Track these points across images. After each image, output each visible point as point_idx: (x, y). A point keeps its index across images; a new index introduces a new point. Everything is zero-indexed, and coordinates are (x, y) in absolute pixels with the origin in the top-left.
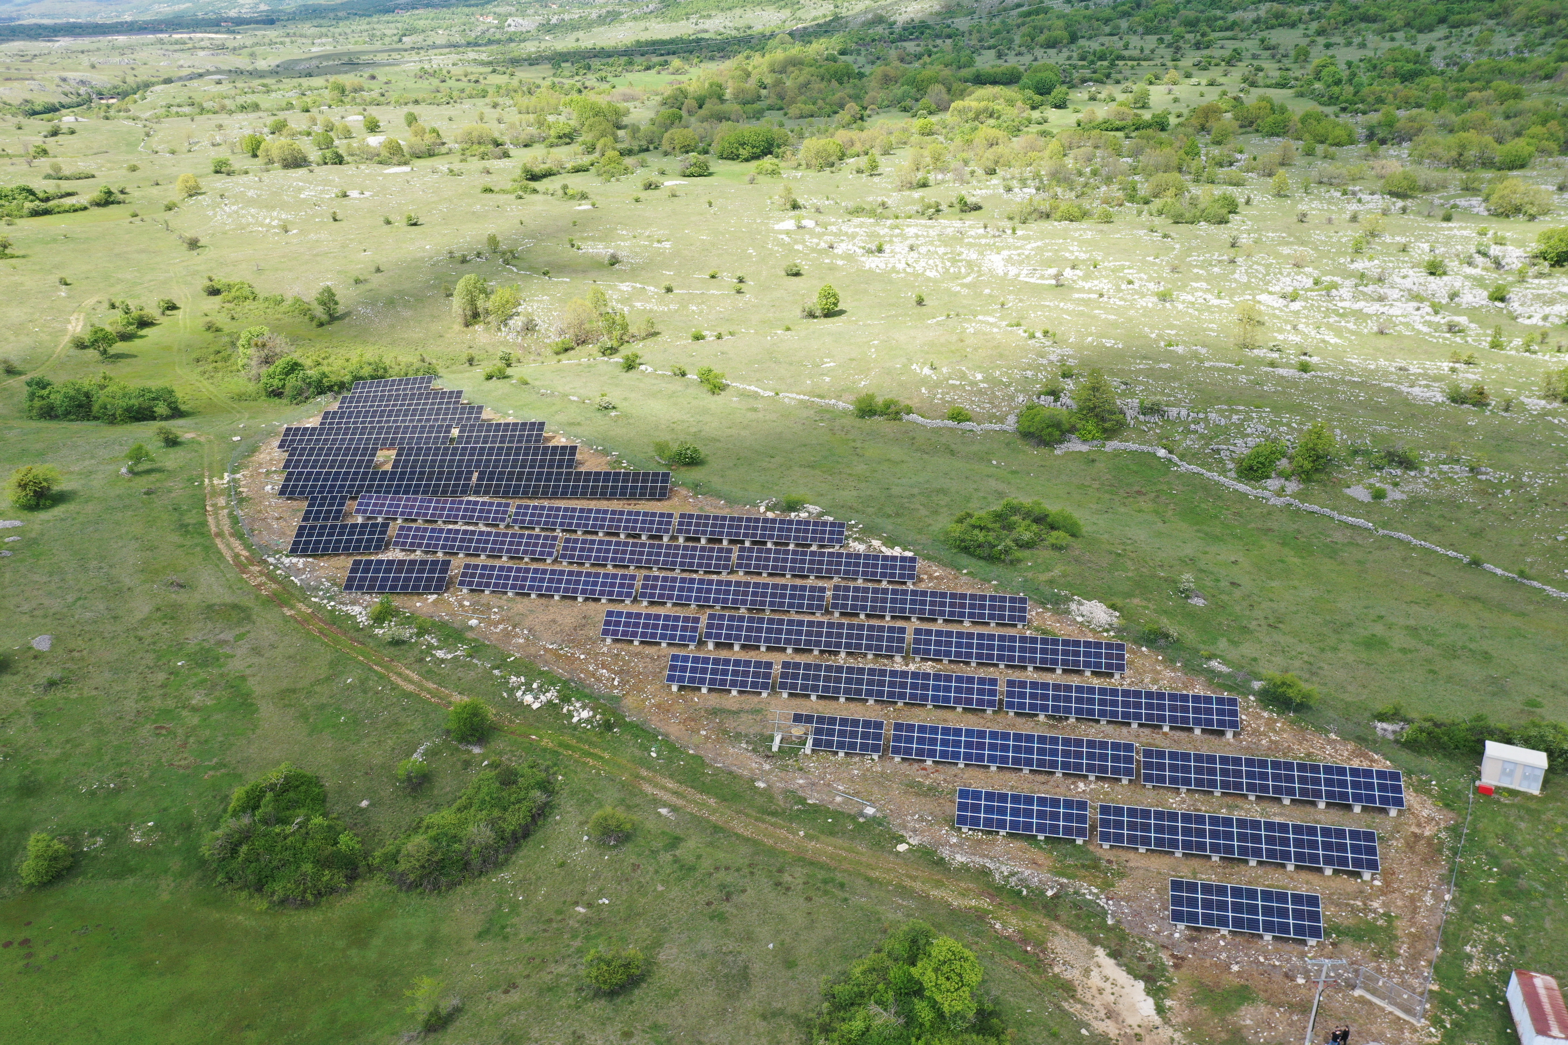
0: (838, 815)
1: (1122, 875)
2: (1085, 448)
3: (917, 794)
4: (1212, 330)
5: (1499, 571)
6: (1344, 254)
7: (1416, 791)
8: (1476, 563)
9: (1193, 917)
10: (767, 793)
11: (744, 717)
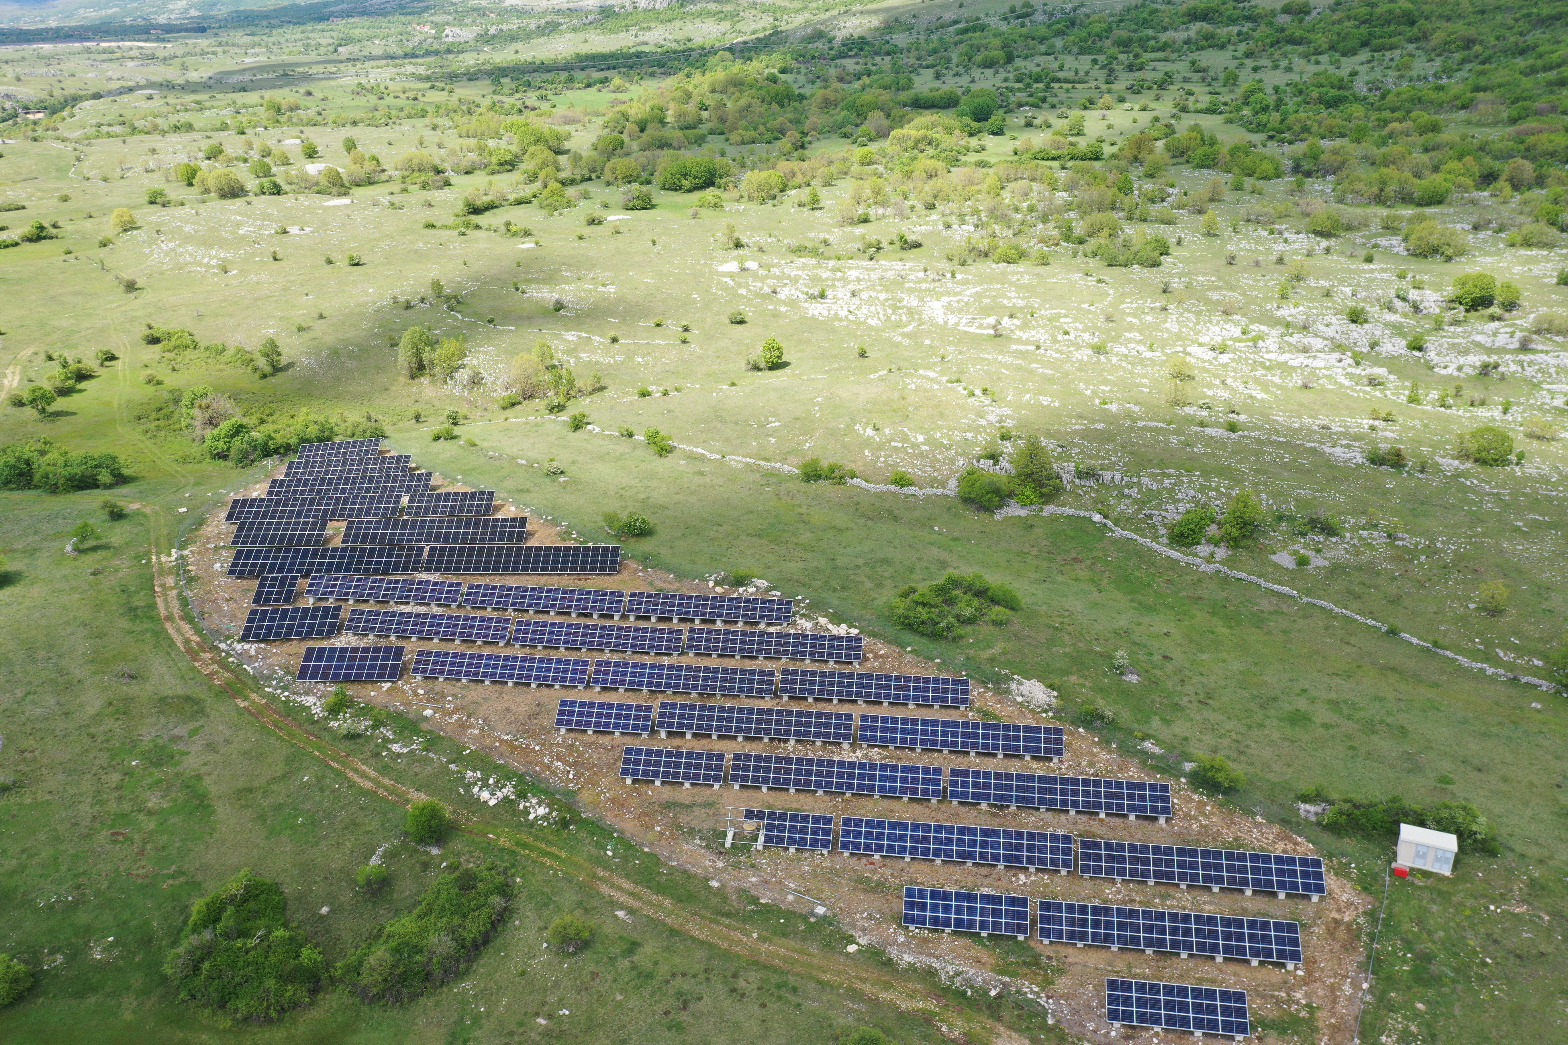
0: (790, 915)
1: (1060, 972)
2: (1023, 513)
3: (865, 891)
4: (1145, 386)
5: (1415, 641)
6: (1270, 299)
7: (1336, 874)
8: (1393, 632)
9: (1128, 1016)
10: (721, 893)
11: (697, 811)
